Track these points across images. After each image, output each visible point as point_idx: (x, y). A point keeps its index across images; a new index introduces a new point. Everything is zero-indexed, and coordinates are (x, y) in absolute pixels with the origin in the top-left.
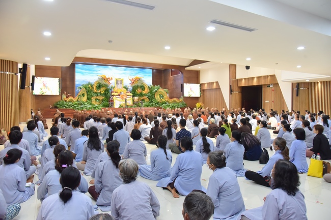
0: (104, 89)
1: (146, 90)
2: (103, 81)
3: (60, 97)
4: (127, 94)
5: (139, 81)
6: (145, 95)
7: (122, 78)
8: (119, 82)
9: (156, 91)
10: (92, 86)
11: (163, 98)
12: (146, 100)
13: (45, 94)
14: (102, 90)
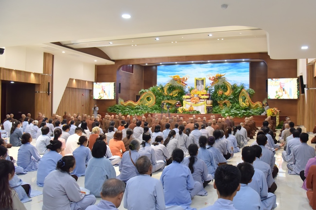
0: (177, 91)
1: (228, 92)
2: (176, 82)
3: (115, 101)
4: (202, 97)
5: (220, 80)
6: (226, 97)
7: (203, 78)
8: (200, 83)
9: (240, 92)
10: (162, 88)
11: (244, 102)
12: (228, 105)
13: (103, 98)
14: (175, 93)
